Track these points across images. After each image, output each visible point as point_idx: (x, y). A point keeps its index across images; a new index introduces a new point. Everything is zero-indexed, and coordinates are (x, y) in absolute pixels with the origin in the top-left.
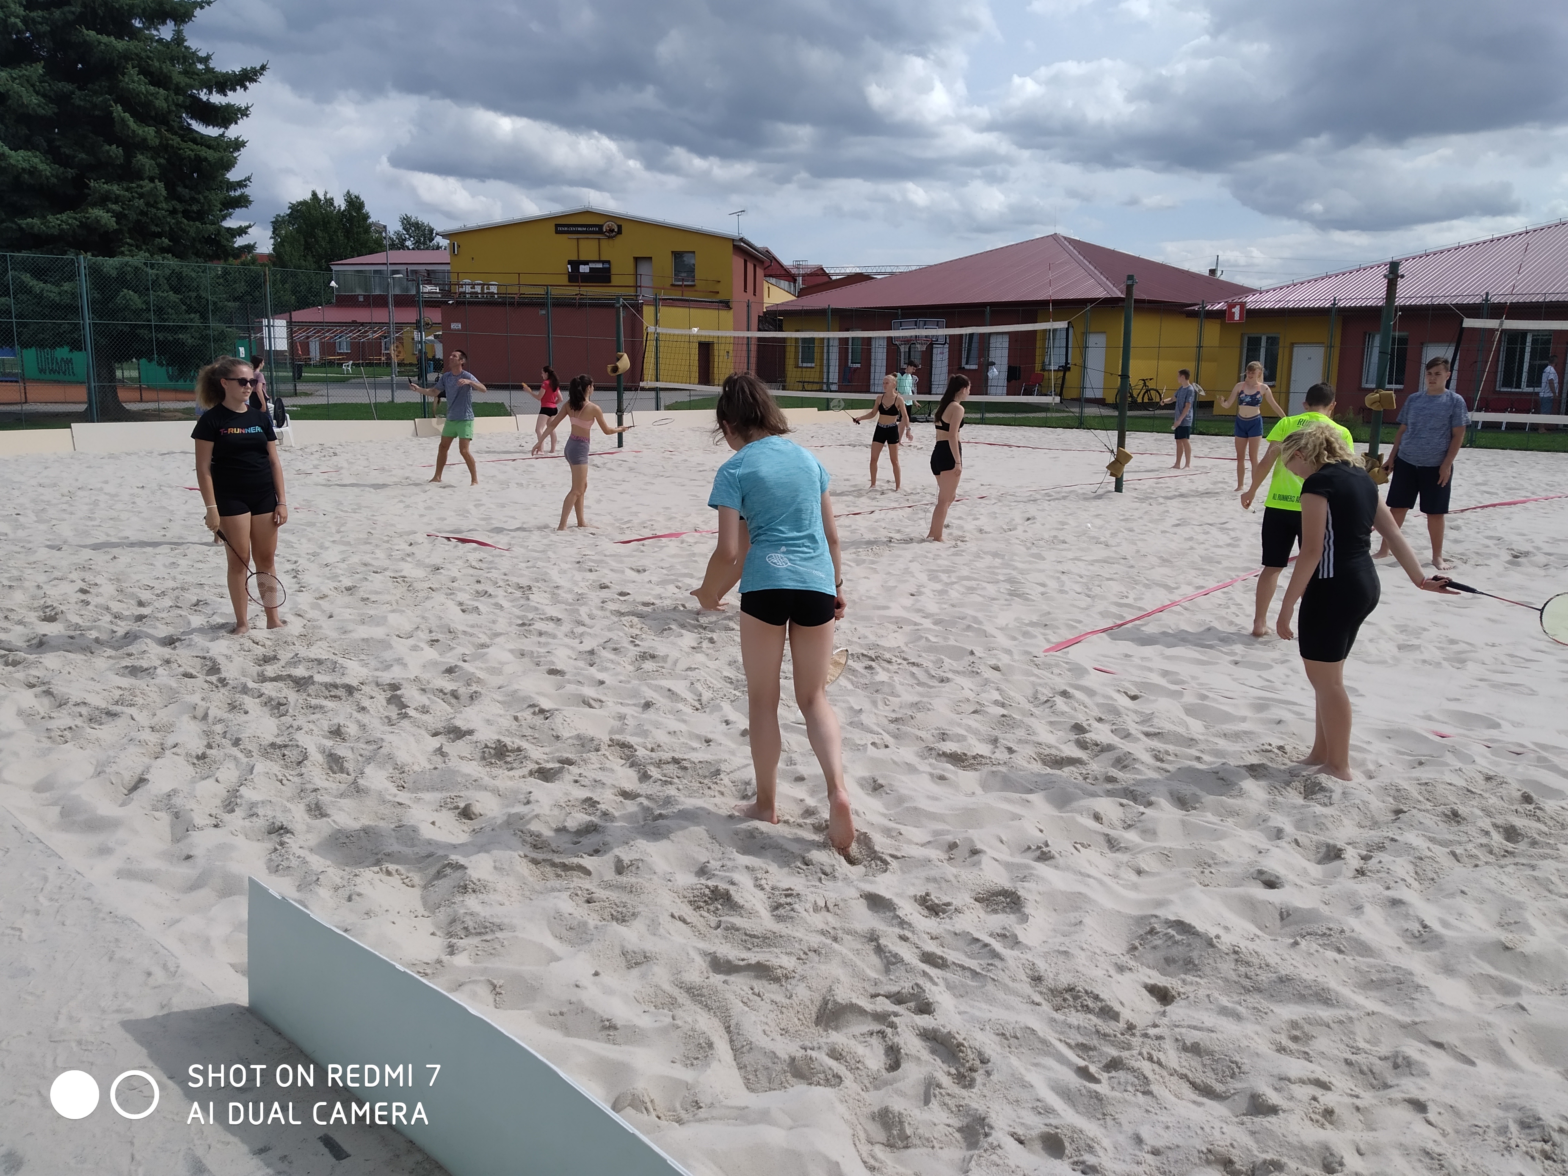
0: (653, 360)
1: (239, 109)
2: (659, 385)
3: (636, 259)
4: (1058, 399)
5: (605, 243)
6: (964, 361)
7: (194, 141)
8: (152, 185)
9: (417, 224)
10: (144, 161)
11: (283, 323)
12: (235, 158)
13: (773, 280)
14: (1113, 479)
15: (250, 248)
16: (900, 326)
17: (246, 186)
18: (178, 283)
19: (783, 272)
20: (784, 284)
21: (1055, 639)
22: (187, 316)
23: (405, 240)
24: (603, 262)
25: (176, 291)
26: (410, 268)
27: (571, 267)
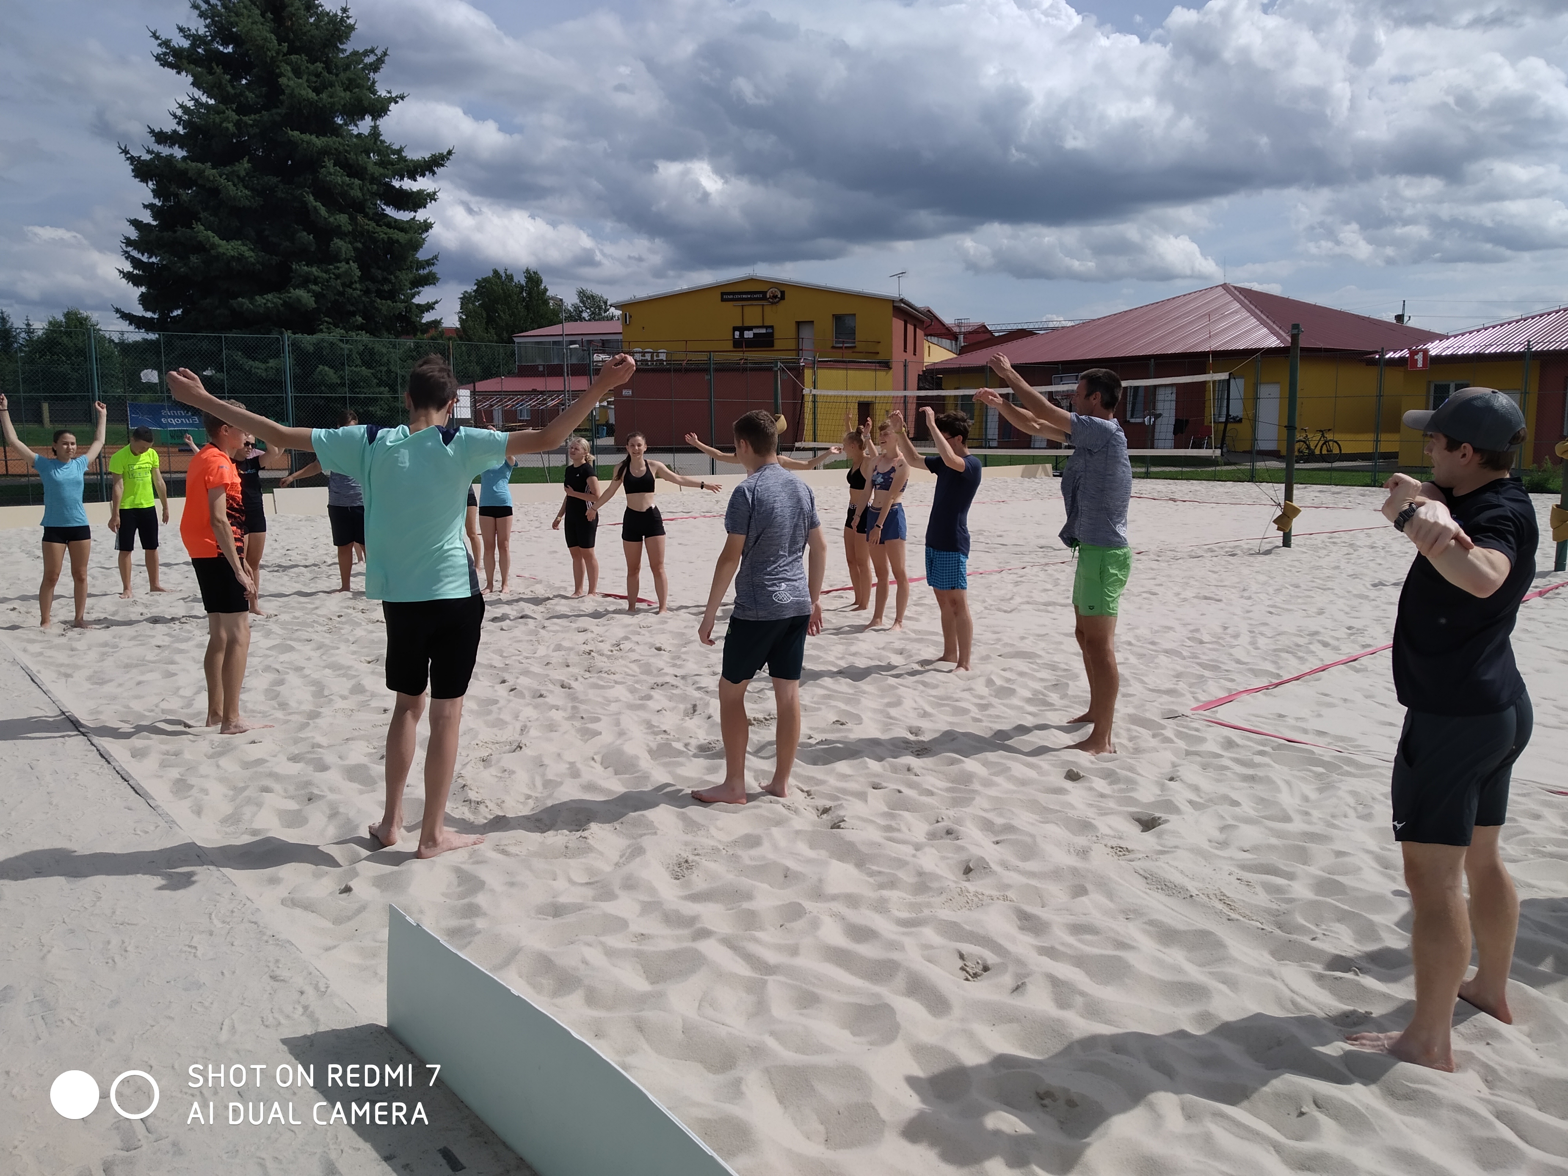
0: (811, 421)
1: (428, 195)
2: (816, 445)
3: (798, 324)
4: (1219, 452)
5: (768, 309)
6: (1129, 414)
7: (389, 225)
8: (347, 266)
9: (592, 296)
10: (341, 245)
12: (424, 239)
13: (935, 340)
14: (1281, 533)
15: (436, 323)
16: (1060, 381)
17: (433, 264)
18: (369, 358)
19: (944, 331)
20: (946, 342)
21: (1205, 698)
22: (377, 390)
23: (582, 312)
24: (767, 327)
25: (369, 366)
26: (585, 338)
27: (737, 333)
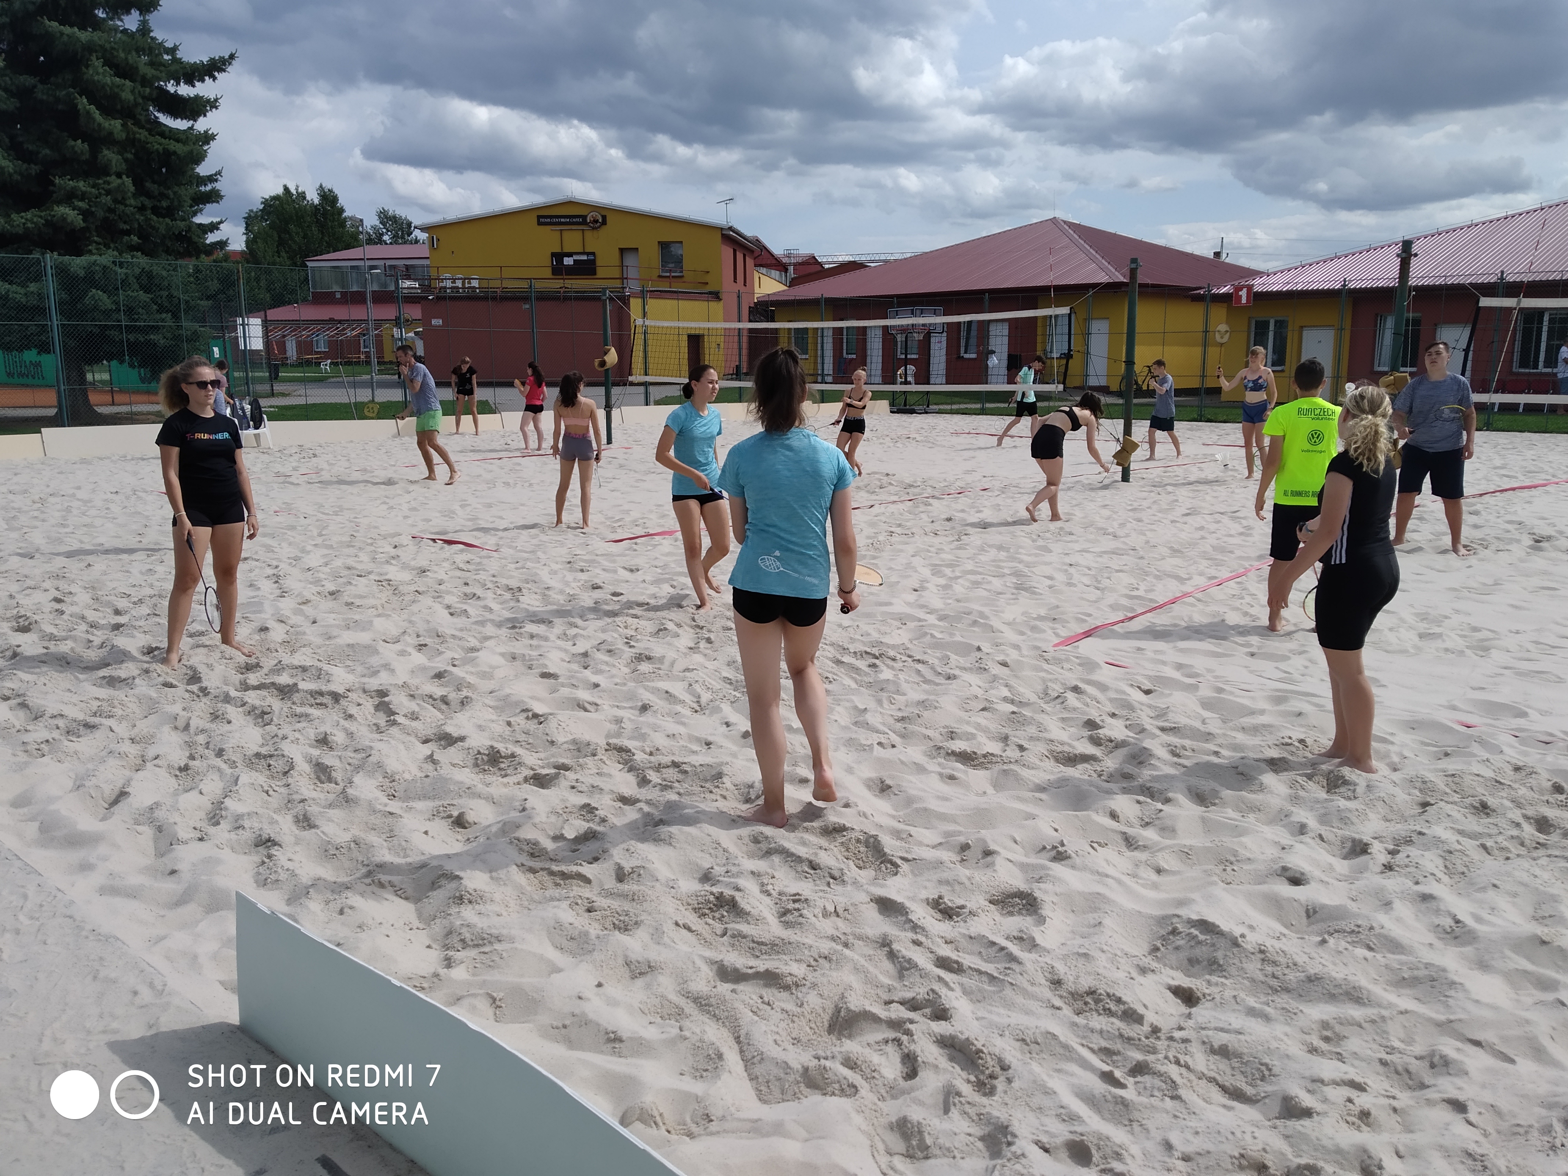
0: (641, 354)
1: (208, 101)
2: (648, 379)
3: (622, 250)
4: (1061, 387)
5: (589, 234)
6: (962, 350)
7: (162, 135)
8: (119, 181)
9: (394, 217)
10: (111, 156)
11: (259, 321)
12: (205, 151)
13: (764, 270)
14: (1120, 468)
15: (222, 244)
16: (896, 315)
17: (216, 180)
18: (148, 282)
19: (774, 262)
20: (775, 273)
21: (1064, 633)
22: (158, 316)
23: (382, 234)
24: (588, 254)
25: (147, 290)
26: (389, 263)
27: (555, 260)
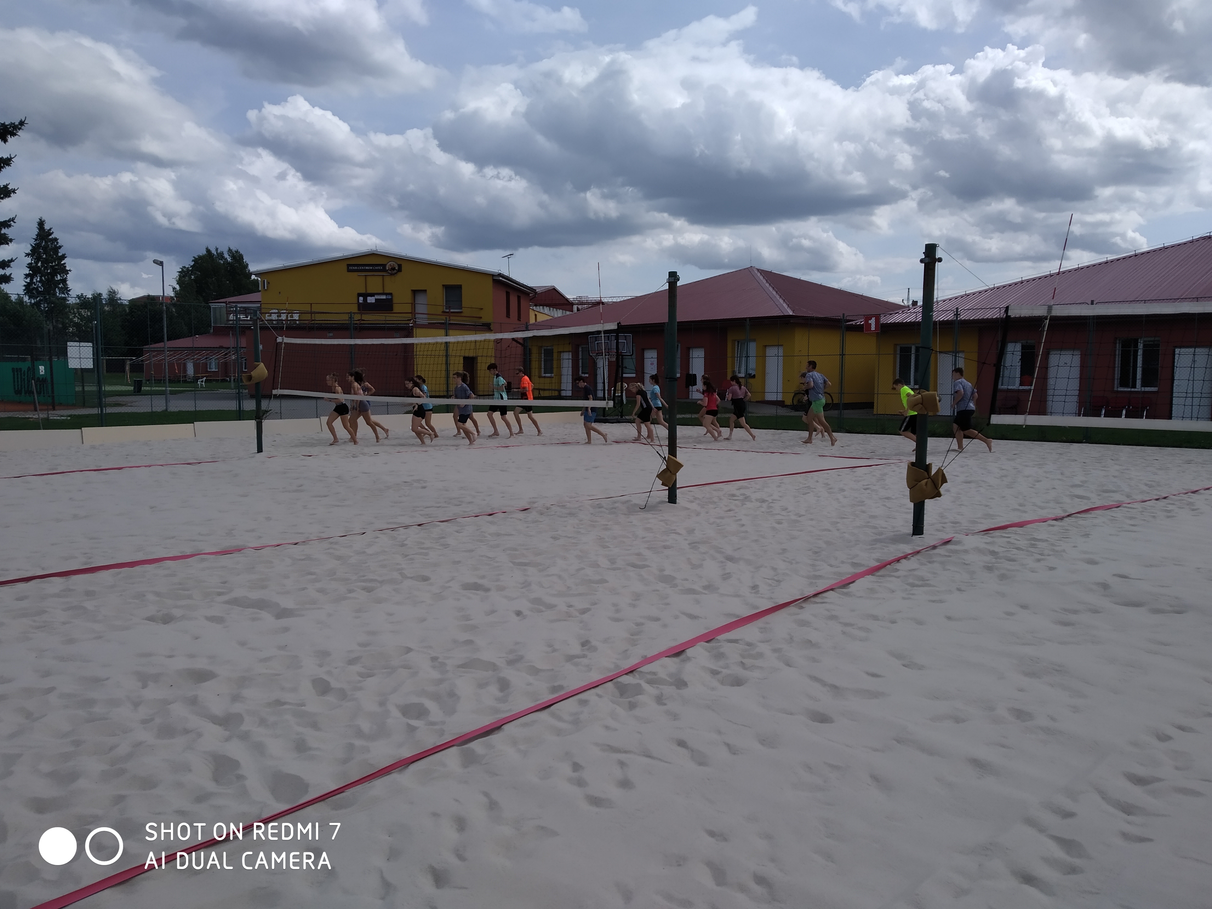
3: (414, 292)
5: (387, 279)
24: (386, 294)
27: (361, 299)
